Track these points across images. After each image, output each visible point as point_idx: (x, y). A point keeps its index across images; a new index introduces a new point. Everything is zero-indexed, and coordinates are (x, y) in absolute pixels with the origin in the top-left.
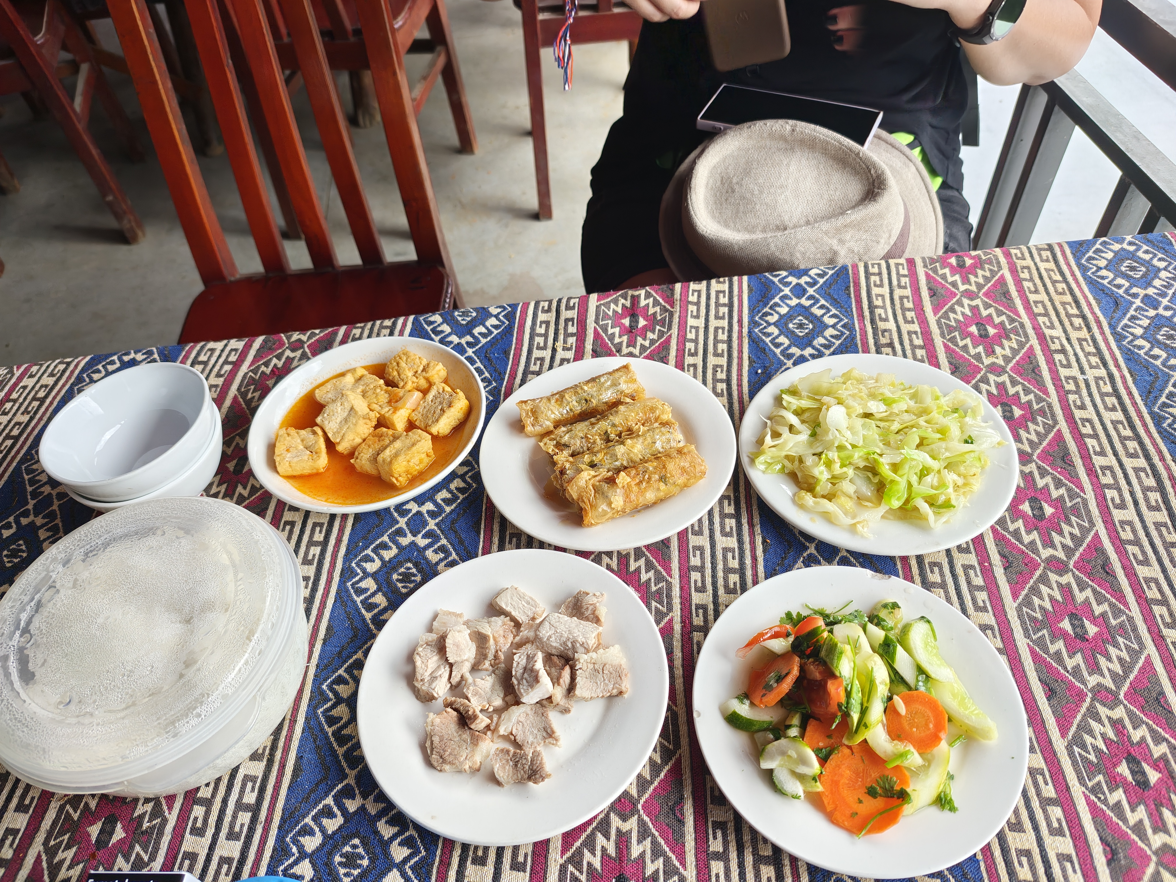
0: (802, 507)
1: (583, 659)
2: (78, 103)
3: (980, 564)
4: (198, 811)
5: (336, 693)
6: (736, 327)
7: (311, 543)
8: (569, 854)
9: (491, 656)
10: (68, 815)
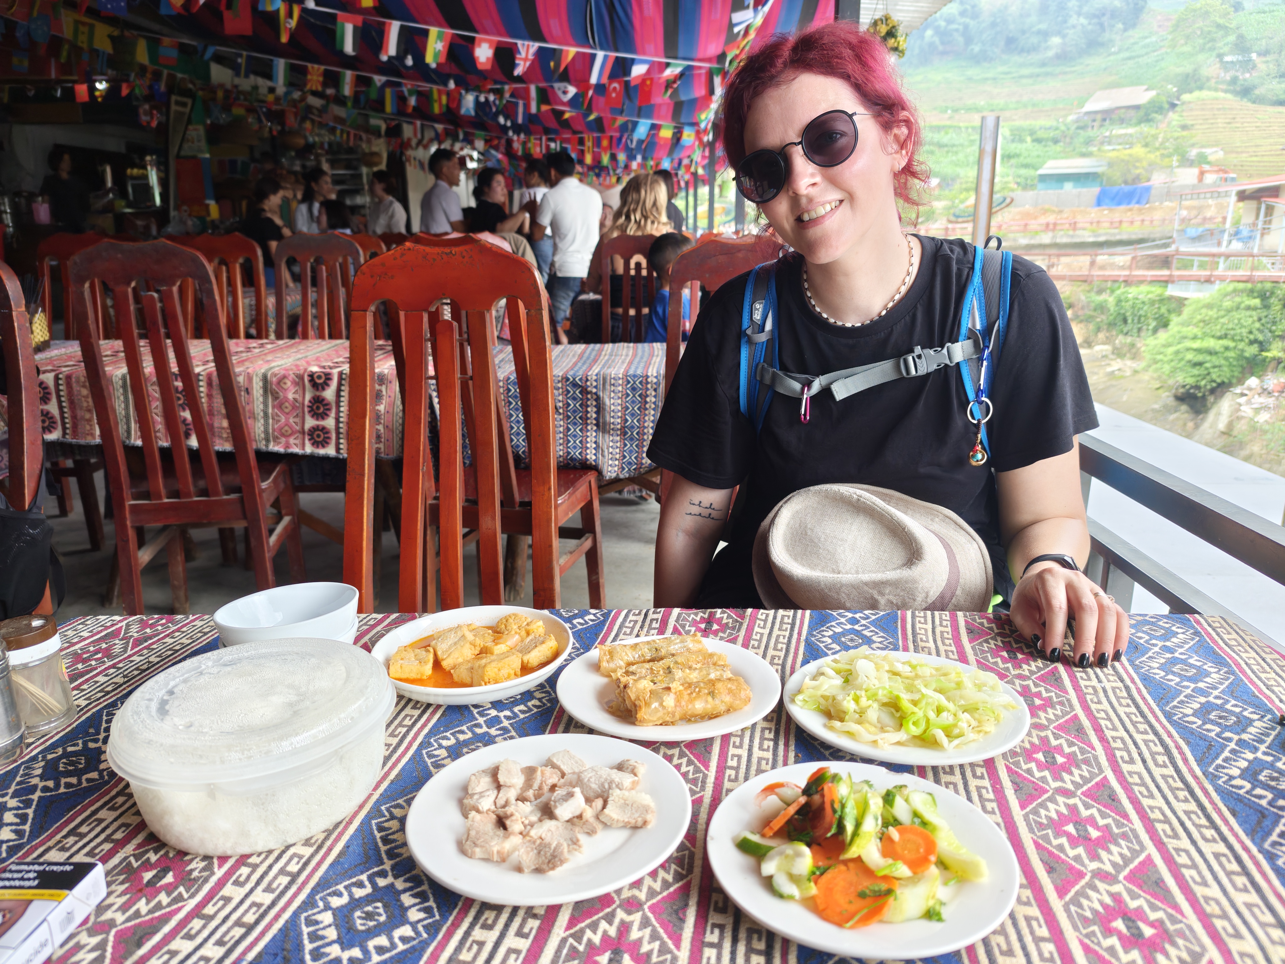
0: (831, 728)
1: (615, 794)
2: (273, 539)
3: (993, 786)
4: (244, 871)
5: (391, 813)
6: (795, 636)
7: (400, 725)
8: (572, 931)
9: (536, 786)
10: (130, 863)
